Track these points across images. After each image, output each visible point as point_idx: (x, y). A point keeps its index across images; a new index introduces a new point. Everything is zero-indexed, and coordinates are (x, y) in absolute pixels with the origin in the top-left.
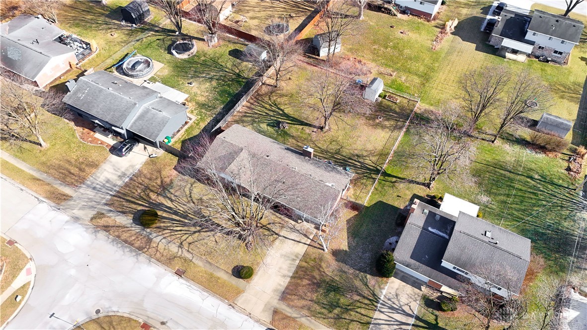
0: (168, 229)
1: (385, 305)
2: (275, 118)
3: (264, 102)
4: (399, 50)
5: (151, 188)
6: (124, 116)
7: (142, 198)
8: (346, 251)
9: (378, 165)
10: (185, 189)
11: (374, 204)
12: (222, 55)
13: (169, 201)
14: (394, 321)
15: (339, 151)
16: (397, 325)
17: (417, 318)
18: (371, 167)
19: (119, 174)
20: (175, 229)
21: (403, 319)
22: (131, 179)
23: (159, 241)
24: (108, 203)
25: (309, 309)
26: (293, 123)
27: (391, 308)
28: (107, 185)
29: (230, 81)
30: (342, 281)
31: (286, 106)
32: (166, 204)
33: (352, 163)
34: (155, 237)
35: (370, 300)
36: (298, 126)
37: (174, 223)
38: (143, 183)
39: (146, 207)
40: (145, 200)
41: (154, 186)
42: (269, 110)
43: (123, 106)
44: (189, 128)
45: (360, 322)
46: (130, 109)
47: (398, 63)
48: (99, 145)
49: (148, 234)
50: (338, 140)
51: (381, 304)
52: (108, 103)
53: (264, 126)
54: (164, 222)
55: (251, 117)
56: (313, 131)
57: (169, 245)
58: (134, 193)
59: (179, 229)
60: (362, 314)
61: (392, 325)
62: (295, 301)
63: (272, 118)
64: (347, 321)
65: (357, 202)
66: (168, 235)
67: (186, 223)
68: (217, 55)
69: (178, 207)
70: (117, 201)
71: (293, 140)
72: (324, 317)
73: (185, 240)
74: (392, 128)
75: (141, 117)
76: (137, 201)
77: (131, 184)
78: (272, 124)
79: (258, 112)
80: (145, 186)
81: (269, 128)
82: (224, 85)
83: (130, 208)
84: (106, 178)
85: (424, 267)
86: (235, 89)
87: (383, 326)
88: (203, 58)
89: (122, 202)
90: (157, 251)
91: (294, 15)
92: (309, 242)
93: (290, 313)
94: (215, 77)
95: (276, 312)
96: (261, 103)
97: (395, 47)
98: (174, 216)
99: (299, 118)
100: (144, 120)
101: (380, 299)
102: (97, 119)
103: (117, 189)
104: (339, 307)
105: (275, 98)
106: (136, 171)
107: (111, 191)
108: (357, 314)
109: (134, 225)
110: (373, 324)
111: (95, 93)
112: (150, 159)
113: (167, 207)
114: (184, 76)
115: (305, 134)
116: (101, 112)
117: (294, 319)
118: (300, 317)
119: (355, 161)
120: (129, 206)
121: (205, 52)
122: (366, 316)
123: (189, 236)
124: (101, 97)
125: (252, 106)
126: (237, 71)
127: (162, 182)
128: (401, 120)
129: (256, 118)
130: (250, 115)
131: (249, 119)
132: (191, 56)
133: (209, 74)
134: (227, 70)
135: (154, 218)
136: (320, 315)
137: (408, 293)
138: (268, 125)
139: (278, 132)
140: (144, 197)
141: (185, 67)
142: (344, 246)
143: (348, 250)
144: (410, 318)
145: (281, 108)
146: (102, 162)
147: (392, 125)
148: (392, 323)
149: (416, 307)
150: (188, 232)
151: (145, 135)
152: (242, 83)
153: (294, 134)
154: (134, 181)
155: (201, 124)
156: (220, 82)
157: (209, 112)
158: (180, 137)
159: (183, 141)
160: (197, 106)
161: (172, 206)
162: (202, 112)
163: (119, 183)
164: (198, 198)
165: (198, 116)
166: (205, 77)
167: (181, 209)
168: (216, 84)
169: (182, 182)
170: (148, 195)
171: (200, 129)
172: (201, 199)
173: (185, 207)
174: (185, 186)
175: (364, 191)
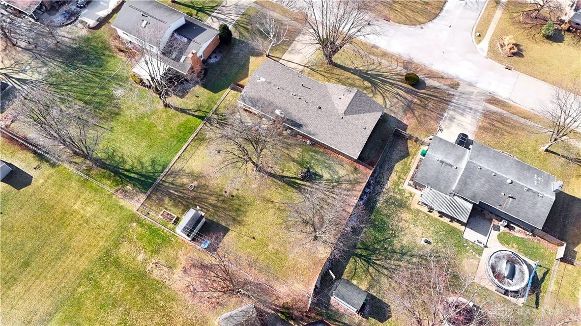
5: (421, 108)
7: (426, 99)
8: (252, 56)
10: (390, 103)
11: (221, 91)
13: (401, 94)
16: (224, 13)
17: (209, 15)
19: (455, 120)
20: (389, 74)
21: (219, 15)
22: (442, 115)
24: (452, 96)
25: (282, 24)
30: (257, 37)
34: (402, 70)
35: (239, 25)
36: (288, 175)
40: (422, 98)
41: (419, 109)
45: (249, 15)
53: (326, 175)
54: (399, 79)
56: (271, 167)
57: (389, 65)
58: (434, 103)
60: (246, 19)
62: (291, 28)
65: (236, 92)
69: (391, 88)
70: (445, 97)
71: (293, 156)
73: (378, 66)
74: (181, 174)
76: (428, 96)
77: (441, 111)
78: (317, 177)
80: (427, 109)
81: (320, 173)
84: (466, 118)
87: (233, 13)
89: (441, 95)
90: (397, 61)
92: (281, 61)
93: (295, 23)
99: (287, 186)
103: (450, 106)
106: (441, 122)
107: (455, 106)
109: (423, 79)
110: (240, 14)
113: (401, 89)
115: (280, 165)
117: (292, 20)
118: (288, 20)
122: (243, 18)
125: (342, 205)
126: (371, 269)
127: (414, 113)
128: (167, 184)
134: (386, 272)
138: (321, 177)
140: (423, 100)
142: (252, 59)
143: (250, 57)
144: (214, 15)
146: (478, 132)
147: (179, 178)
148: (227, 14)
152: (361, 247)
153: (292, 164)
154: (439, 114)
155: (396, 178)
156: (390, 247)
157: (391, 195)
158: (413, 160)
159: (409, 155)
160: (408, 204)
161: (396, 89)
162: (400, 194)
163: (451, 112)
164: (376, 96)
165: (402, 188)
166: (411, 256)
167: (388, 87)
168: (394, 242)
169: (396, 111)
170: (421, 101)
171: (395, 171)
172: (374, 95)
173: (386, 88)
174: (391, 106)
175: (228, 102)
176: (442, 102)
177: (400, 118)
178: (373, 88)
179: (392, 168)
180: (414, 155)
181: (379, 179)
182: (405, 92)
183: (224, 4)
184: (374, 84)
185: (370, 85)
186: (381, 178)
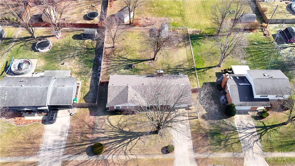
0: (112, 149)
1: (240, 129)
2: (126, 64)
3: (113, 58)
4: (161, 6)
5: (85, 132)
6: (44, 98)
7: (83, 141)
9: (191, 66)
10: (106, 123)
11: (203, 85)
12: (70, 41)
13: (101, 134)
14: (248, 134)
15: (169, 67)
16: (251, 135)
17: (256, 127)
18: (189, 69)
19: (59, 134)
20: (116, 147)
21: (251, 131)
22: (69, 133)
23: (111, 158)
24: (64, 153)
25: (210, 150)
26: (136, 63)
27: (243, 129)
28: (56, 143)
29: (86, 54)
30: (216, 128)
31: (127, 56)
32: (101, 136)
33: (179, 71)
34: (108, 157)
35: (233, 130)
36: (140, 63)
37: (113, 144)
38: (78, 132)
39: (90, 144)
40: (86, 140)
41: (86, 130)
42: (119, 61)
43: (39, 92)
44: (82, 89)
45: (236, 143)
46: (45, 92)
47: (165, 13)
48: (33, 123)
49: (102, 158)
50: (165, 62)
51: (238, 129)
52: (27, 95)
53: (122, 71)
54: (107, 147)
55: (112, 68)
56: (150, 63)
57: (119, 157)
58: (77, 140)
59: (118, 146)
60: (234, 139)
61: (249, 136)
62: (202, 149)
63: (123, 64)
64: (230, 145)
65: (194, 88)
66: (114, 152)
67: (120, 140)
68: (67, 42)
69: (109, 134)
70: (70, 149)
71: (143, 72)
72: (219, 149)
73: (126, 149)
74: (184, 46)
75: (54, 94)
76: (82, 144)
77: (71, 136)
78: (126, 68)
79: (114, 64)
80: (80, 133)
81: (126, 70)
82: (83, 57)
83: (81, 149)
84: (52, 140)
85: (248, 103)
86: (92, 57)
87: (246, 139)
88: (59, 47)
89: (73, 148)
90: (115, 164)
91: (94, 5)
92: (188, 118)
93: (203, 156)
94: (75, 55)
95: (197, 160)
96: (112, 59)
97: (158, 6)
98: (110, 140)
99: (137, 59)
100: (56, 95)
101: (236, 127)
102: (25, 107)
103: (65, 143)
104: (222, 141)
105: (117, 53)
106: (69, 127)
107: (62, 146)
108: (232, 140)
109: (90, 157)
110: (241, 140)
111: (14, 92)
112: (71, 117)
113: (103, 138)
114: (56, 61)
115: (147, 66)
116: (26, 102)
117: (207, 158)
118: (209, 156)
119: (180, 69)
120: (80, 149)
121: (58, 43)
122: (236, 138)
123: (127, 146)
124: (20, 93)
125: (108, 63)
126: (86, 47)
127: (89, 126)
128: (186, 40)
129: (116, 68)
130: (111, 68)
131: (112, 70)
132: (51, 48)
133: (70, 54)
134: (79, 48)
135: (101, 147)
136: (217, 150)
137: (245, 118)
138: (124, 69)
139: (132, 71)
141: (52, 56)
142: (204, 112)
143: (207, 113)
144: (254, 129)
145: (125, 57)
146: (43, 132)
147: (184, 44)
148: (248, 135)
149: (253, 123)
150: (124, 145)
151: (63, 103)
152: (93, 52)
153: (141, 68)
154: (71, 133)
155: (87, 84)
156: (80, 56)
157: (86, 75)
158: (80, 96)
159: (83, 98)
160: (77, 75)
161: (106, 136)
162: (82, 77)
163: (63, 139)
164: (117, 124)
165: (82, 80)
166: (69, 57)
167: (112, 134)
168: (78, 59)
169: (101, 120)
170: (86, 137)
171: (88, 87)
172: (119, 124)
173: (113, 132)
174: (104, 122)
175: (194, 81)
176: (71, 143)
177: (96, 118)
178: (121, 128)
179: (91, 88)
180: (81, 99)
181: (96, 80)
182: (99, 138)
183: (258, 142)
184: (122, 132)
185: (124, 129)
186: (95, 81)
